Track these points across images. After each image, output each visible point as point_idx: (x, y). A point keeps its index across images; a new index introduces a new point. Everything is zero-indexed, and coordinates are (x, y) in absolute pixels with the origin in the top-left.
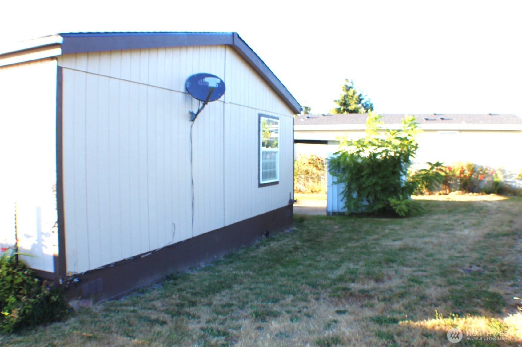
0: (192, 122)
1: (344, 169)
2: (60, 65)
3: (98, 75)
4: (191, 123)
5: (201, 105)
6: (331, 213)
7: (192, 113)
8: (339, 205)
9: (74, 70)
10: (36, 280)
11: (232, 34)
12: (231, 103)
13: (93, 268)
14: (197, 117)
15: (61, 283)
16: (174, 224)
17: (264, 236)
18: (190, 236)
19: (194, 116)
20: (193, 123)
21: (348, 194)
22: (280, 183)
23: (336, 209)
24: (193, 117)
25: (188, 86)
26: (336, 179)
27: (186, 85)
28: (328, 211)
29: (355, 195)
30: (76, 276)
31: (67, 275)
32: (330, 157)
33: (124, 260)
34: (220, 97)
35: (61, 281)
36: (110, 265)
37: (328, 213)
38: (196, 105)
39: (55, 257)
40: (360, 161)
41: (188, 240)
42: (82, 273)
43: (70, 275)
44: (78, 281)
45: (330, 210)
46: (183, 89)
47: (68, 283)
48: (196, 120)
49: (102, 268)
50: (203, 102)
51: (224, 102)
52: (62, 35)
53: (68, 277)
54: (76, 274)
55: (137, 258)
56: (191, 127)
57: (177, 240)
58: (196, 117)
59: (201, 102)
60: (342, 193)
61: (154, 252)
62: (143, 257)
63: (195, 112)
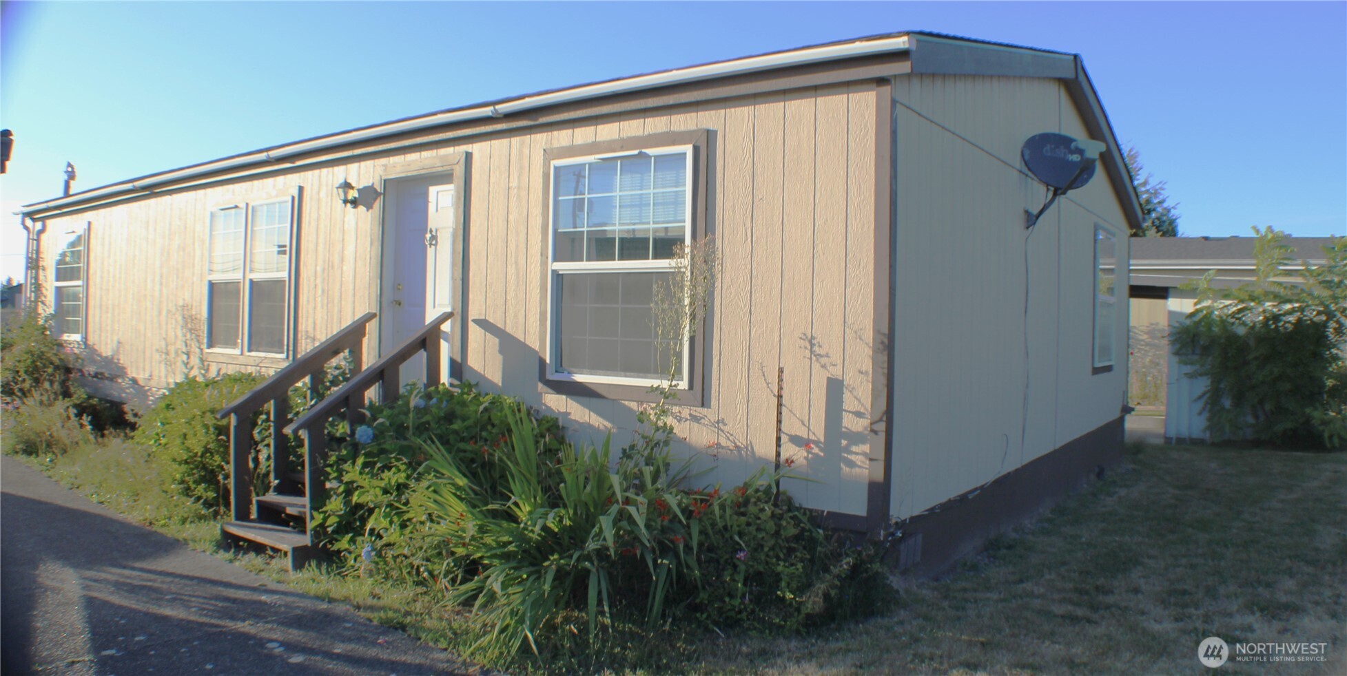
0: (1029, 230)
1: (1206, 350)
4: (1026, 231)
6: (1174, 441)
7: (1029, 213)
8: (1193, 424)
11: (1073, 58)
14: (1039, 220)
16: (1007, 436)
17: (1092, 477)
18: (1019, 466)
19: (1034, 218)
20: (1030, 232)
21: (1213, 399)
22: (1115, 368)
23: (1185, 433)
24: (1031, 219)
25: (1027, 157)
26: (1188, 369)
27: (1023, 153)
28: (1168, 436)
29: (1227, 403)
30: (899, 525)
31: (890, 521)
32: (1177, 322)
33: (950, 501)
37: (1168, 440)
38: (1039, 193)
39: (873, 484)
40: (1241, 331)
41: (1017, 471)
42: (907, 520)
43: (893, 521)
44: (901, 535)
45: (1172, 433)
46: (1018, 163)
48: (1036, 227)
50: (1055, 190)
53: (890, 526)
54: (899, 521)
55: (963, 498)
56: (1027, 240)
57: (1006, 468)
58: (1036, 222)
59: (1050, 189)
60: (1200, 398)
61: (982, 489)
62: (970, 497)
63: (1035, 212)
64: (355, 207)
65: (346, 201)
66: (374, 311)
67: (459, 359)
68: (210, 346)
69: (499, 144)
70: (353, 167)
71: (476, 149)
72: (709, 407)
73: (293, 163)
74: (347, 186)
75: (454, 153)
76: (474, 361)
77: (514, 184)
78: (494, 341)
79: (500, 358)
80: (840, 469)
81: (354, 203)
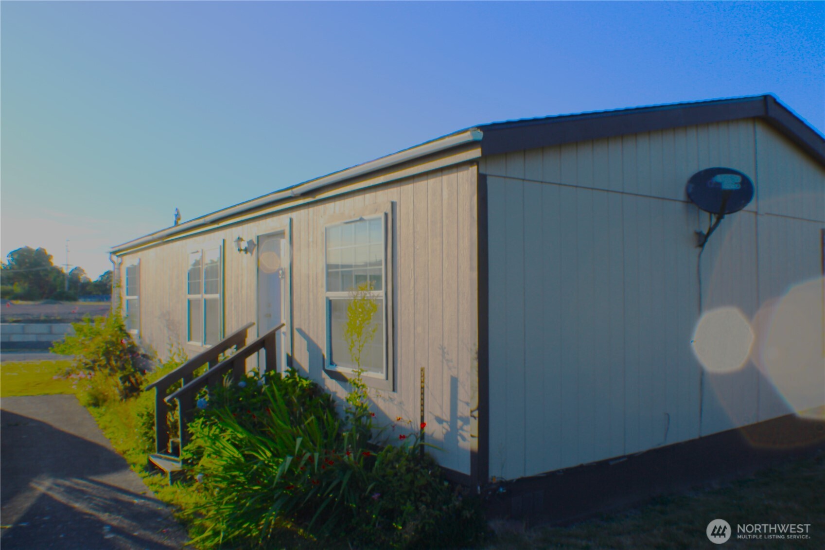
0: (701, 249)
2: (481, 171)
3: (542, 182)
4: (698, 250)
5: (714, 220)
7: (699, 234)
9: (505, 177)
10: (446, 484)
11: (762, 98)
12: (767, 214)
13: (529, 474)
14: (709, 239)
15: (479, 492)
16: (668, 414)
18: (694, 436)
19: (704, 238)
20: (702, 251)
24: (702, 240)
25: (690, 190)
27: (687, 189)
30: (502, 483)
31: (490, 481)
33: (582, 466)
34: (744, 205)
35: (479, 488)
36: (558, 471)
38: (705, 220)
39: (472, 453)
42: (512, 481)
43: (494, 482)
44: (505, 491)
46: (682, 196)
47: (490, 493)
48: (707, 245)
49: (545, 475)
50: (717, 215)
51: (756, 213)
52: (482, 128)
53: (491, 484)
54: (503, 480)
55: (603, 465)
56: (699, 256)
57: (671, 441)
58: (705, 241)
59: (713, 215)
61: (631, 457)
62: (612, 463)
63: (705, 232)
64: (246, 253)
65: (240, 250)
66: (253, 321)
67: (290, 355)
68: (190, 339)
69: (303, 212)
70: (246, 227)
71: (294, 215)
72: (397, 392)
73: (218, 224)
74: (240, 239)
75: (285, 218)
76: (297, 357)
77: (311, 240)
78: (305, 342)
79: (307, 353)
80: (458, 441)
81: (246, 250)
